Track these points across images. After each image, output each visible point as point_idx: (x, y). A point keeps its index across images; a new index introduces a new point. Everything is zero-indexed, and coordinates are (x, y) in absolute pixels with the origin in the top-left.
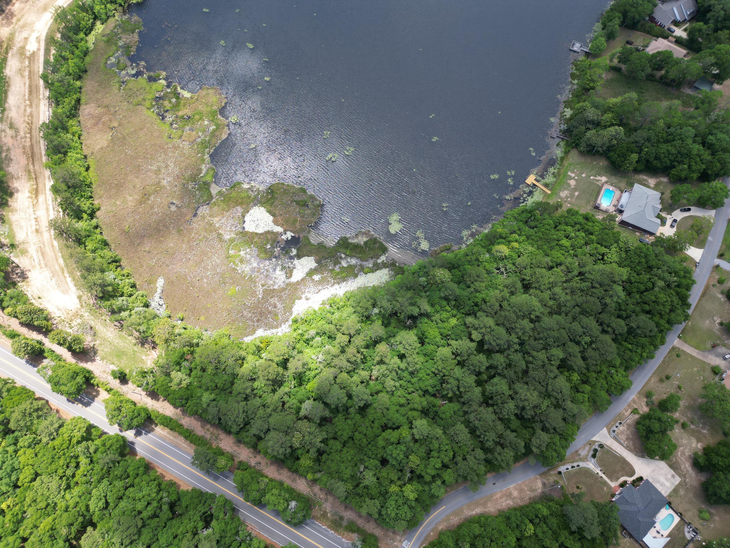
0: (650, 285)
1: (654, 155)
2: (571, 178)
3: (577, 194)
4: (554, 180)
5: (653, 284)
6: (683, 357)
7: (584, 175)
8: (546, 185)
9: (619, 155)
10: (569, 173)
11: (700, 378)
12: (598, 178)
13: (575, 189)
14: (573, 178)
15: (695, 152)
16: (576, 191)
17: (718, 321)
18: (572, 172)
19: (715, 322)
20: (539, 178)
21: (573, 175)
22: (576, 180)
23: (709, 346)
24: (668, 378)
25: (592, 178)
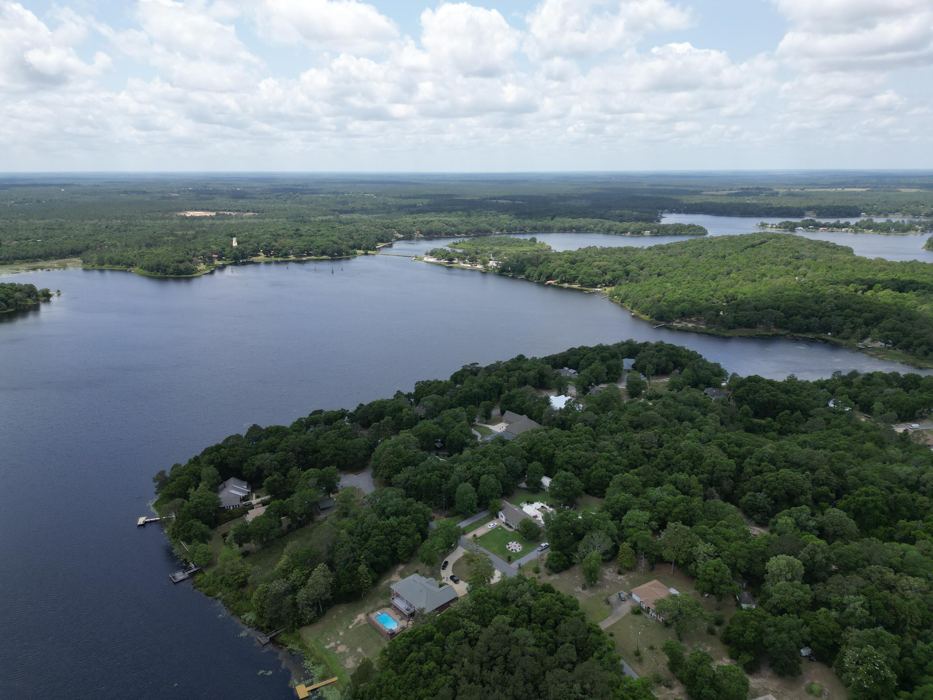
0: (524, 608)
1: (373, 554)
2: (335, 648)
3: (360, 650)
4: (323, 666)
5: (525, 604)
6: (614, 632)
7: (341, 634)
8: (323, 678)
9: (349, 582)
10: (327, 647)
11: (643, 627)
12: (356, 621)
13: (353, 649)
14: (337, 645)
15: (395, 524)
16: (356, 649)
17: (580, 589)
18: (328, 643)
19: (580, 592)
20: (307, 682)
21: (333, 644)
22: (342, 643)
23: (607, 607)
24: (637, 654)
25: (350, 627)
